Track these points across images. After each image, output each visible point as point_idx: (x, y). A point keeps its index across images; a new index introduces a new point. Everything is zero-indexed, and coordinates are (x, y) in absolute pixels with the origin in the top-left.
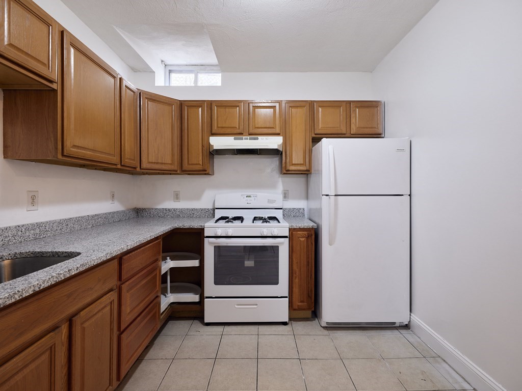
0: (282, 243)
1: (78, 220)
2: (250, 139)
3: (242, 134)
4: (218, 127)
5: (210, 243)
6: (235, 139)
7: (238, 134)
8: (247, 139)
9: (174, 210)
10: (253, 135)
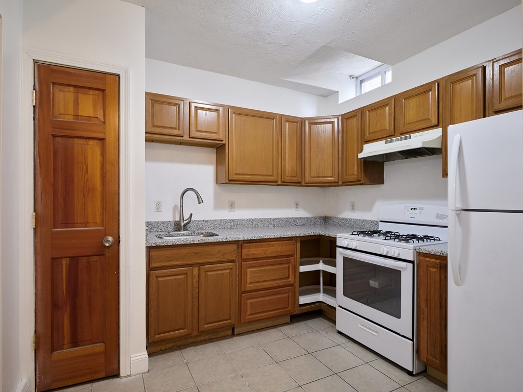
0: (405, 269)
1: (261, 220)
2: (402, 139)
3: (394, 135)
4: (370, 133)
5: (341, 253)
6: (386, 143)
7: (389, 136)
8: (397, 140)
9: (350, 220)
10: (406, 133)
